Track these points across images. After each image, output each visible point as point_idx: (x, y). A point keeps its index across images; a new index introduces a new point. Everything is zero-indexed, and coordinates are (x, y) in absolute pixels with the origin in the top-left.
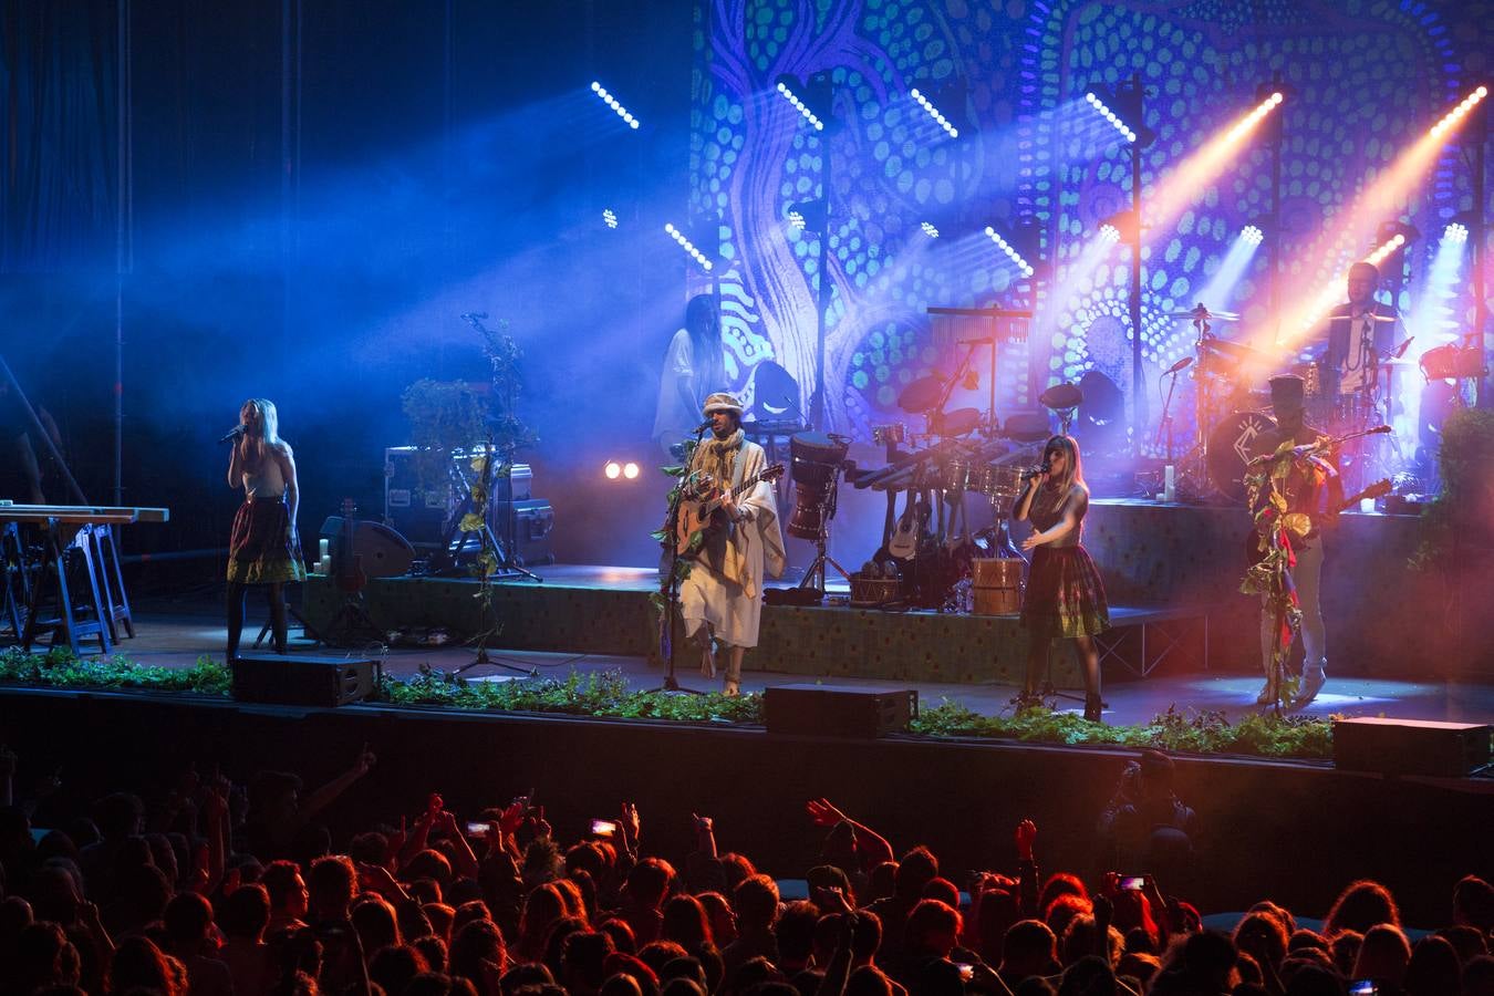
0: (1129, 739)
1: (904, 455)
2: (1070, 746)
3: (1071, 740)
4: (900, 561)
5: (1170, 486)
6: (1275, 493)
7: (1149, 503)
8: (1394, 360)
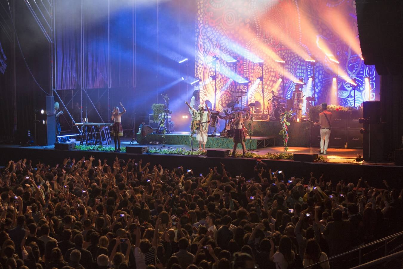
0: (263, 157)
1: (228, 114)
2: (254, 158)
3: (254, 157)
4: (228, 130)
5: (268, 118)
6: (284, 119)
7: (265, 121)
8: (302, 99)
